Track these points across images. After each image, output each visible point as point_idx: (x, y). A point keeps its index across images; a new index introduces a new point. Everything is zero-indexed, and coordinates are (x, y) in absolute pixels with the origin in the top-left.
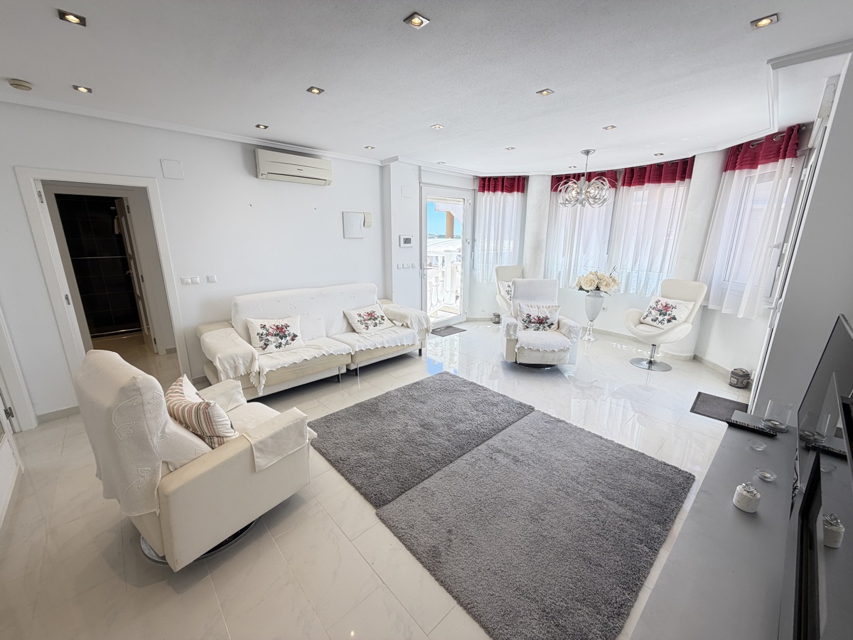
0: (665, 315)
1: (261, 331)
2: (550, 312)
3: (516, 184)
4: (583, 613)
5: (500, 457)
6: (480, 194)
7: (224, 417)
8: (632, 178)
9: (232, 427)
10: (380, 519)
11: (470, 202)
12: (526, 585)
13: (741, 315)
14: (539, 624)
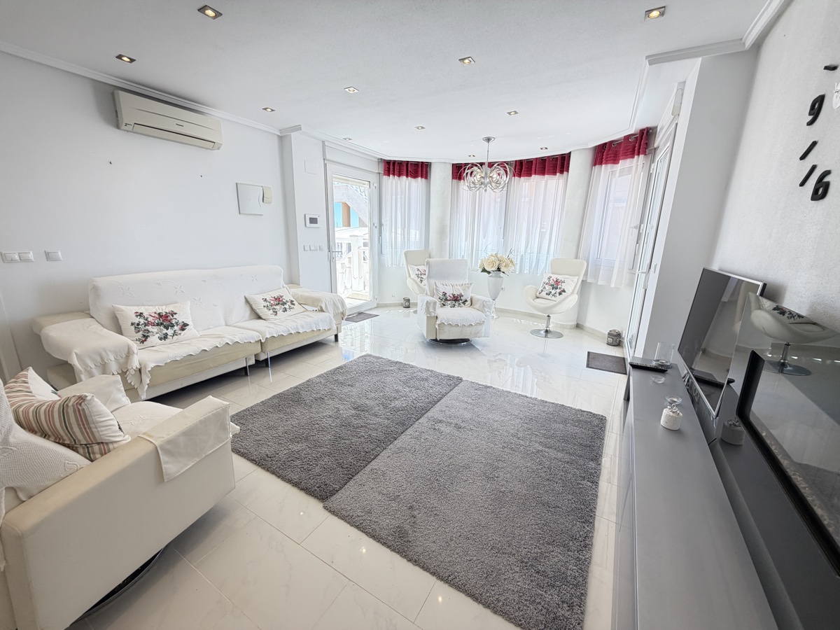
0: (557, 288)
1: (137, 320)
2: (463, 290)
3: (419, 170)
4: (556, 554)
5: (442, 427)
6: (385, 177)
7: (108, 416)
8: (521, 170)
9: (120, 428)
10: (330, 511)
11: (375, 185)
12: (499, 542)
13: (613, 285)
14: (522, 576)
